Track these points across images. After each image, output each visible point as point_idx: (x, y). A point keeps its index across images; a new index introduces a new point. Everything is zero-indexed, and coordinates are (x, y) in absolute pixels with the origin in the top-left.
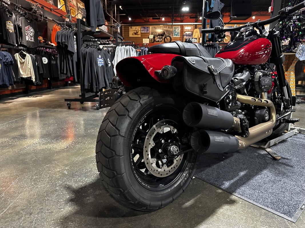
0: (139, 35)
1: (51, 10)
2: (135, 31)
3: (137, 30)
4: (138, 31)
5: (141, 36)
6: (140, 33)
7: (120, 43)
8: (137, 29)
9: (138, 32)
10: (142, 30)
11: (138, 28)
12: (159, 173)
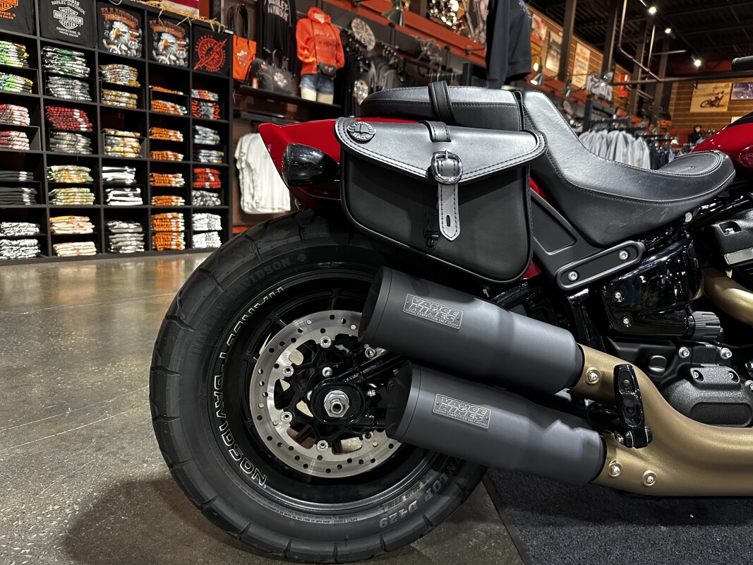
0: (722, 106)
1: (466, 51)
2: (711, 95)
3: (718, 94)
4: (720, 96)
5: (729, 109)
6: (728, 99)
7: (594, 123)
8: (716, 92)
9: (720, 99)
10: (737, 93)
11: (722, 88)
12: (297, 458)
